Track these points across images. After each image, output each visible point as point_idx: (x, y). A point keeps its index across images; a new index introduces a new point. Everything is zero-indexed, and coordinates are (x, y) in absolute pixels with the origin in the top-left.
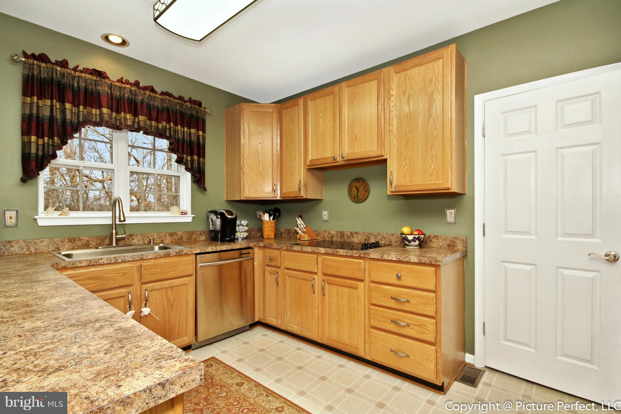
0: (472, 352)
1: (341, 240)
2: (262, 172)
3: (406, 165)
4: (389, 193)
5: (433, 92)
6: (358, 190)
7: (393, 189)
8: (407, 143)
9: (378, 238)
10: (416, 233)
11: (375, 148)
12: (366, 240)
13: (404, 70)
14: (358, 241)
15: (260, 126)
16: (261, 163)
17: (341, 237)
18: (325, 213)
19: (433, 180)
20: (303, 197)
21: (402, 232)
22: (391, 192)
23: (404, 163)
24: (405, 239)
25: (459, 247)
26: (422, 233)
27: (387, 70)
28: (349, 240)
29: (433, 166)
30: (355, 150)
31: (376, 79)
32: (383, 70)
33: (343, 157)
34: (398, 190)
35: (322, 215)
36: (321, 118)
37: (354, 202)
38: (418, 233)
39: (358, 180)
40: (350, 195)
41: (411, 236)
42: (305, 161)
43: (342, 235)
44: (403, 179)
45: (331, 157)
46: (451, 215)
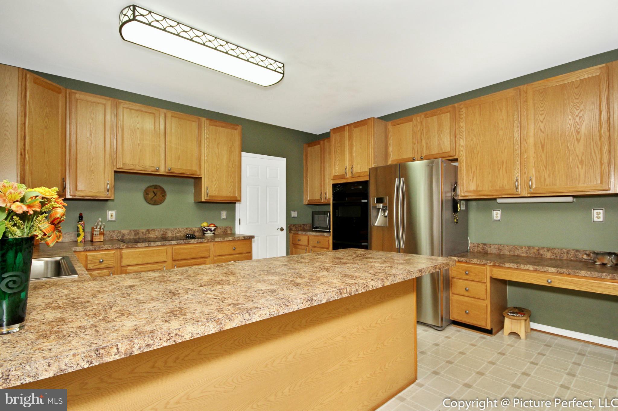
1: (135, 238)
2: (48, 164)
3: (216, 184)
4: (203, 200)
5: (231, 146)
7: (208, 198)
8: (217, 170)
9: (174, 232)
12: (163, 235)
14: (155, 236)
15: (47, 106)
16: (46, 152)
17: (135, 235)
18: (111, 213)
19: (232, 195)
20: (110, 197)
21: (202, 226)
22: (206, 200)
23: (215, 183)
24: (203, 231)
25: (229, 232)
26: (215, 226)
27: (203, 119)
28: (144, 237)
29: (231, 187)
30: (178, 167)
31: (196, 122)
32: (200, 117)
33: (169, 170)
34: (211, 198)
35: (106, 215)
36: (138, 129)
37: (150, 204)
38: (213, 226)
39: (156, 187)
40: (146, 199)
41: (208, 228)
42: (113, 163)
43: (137, 233)
44: (214, 192)
45: (152, 166)
46: (223, 215)
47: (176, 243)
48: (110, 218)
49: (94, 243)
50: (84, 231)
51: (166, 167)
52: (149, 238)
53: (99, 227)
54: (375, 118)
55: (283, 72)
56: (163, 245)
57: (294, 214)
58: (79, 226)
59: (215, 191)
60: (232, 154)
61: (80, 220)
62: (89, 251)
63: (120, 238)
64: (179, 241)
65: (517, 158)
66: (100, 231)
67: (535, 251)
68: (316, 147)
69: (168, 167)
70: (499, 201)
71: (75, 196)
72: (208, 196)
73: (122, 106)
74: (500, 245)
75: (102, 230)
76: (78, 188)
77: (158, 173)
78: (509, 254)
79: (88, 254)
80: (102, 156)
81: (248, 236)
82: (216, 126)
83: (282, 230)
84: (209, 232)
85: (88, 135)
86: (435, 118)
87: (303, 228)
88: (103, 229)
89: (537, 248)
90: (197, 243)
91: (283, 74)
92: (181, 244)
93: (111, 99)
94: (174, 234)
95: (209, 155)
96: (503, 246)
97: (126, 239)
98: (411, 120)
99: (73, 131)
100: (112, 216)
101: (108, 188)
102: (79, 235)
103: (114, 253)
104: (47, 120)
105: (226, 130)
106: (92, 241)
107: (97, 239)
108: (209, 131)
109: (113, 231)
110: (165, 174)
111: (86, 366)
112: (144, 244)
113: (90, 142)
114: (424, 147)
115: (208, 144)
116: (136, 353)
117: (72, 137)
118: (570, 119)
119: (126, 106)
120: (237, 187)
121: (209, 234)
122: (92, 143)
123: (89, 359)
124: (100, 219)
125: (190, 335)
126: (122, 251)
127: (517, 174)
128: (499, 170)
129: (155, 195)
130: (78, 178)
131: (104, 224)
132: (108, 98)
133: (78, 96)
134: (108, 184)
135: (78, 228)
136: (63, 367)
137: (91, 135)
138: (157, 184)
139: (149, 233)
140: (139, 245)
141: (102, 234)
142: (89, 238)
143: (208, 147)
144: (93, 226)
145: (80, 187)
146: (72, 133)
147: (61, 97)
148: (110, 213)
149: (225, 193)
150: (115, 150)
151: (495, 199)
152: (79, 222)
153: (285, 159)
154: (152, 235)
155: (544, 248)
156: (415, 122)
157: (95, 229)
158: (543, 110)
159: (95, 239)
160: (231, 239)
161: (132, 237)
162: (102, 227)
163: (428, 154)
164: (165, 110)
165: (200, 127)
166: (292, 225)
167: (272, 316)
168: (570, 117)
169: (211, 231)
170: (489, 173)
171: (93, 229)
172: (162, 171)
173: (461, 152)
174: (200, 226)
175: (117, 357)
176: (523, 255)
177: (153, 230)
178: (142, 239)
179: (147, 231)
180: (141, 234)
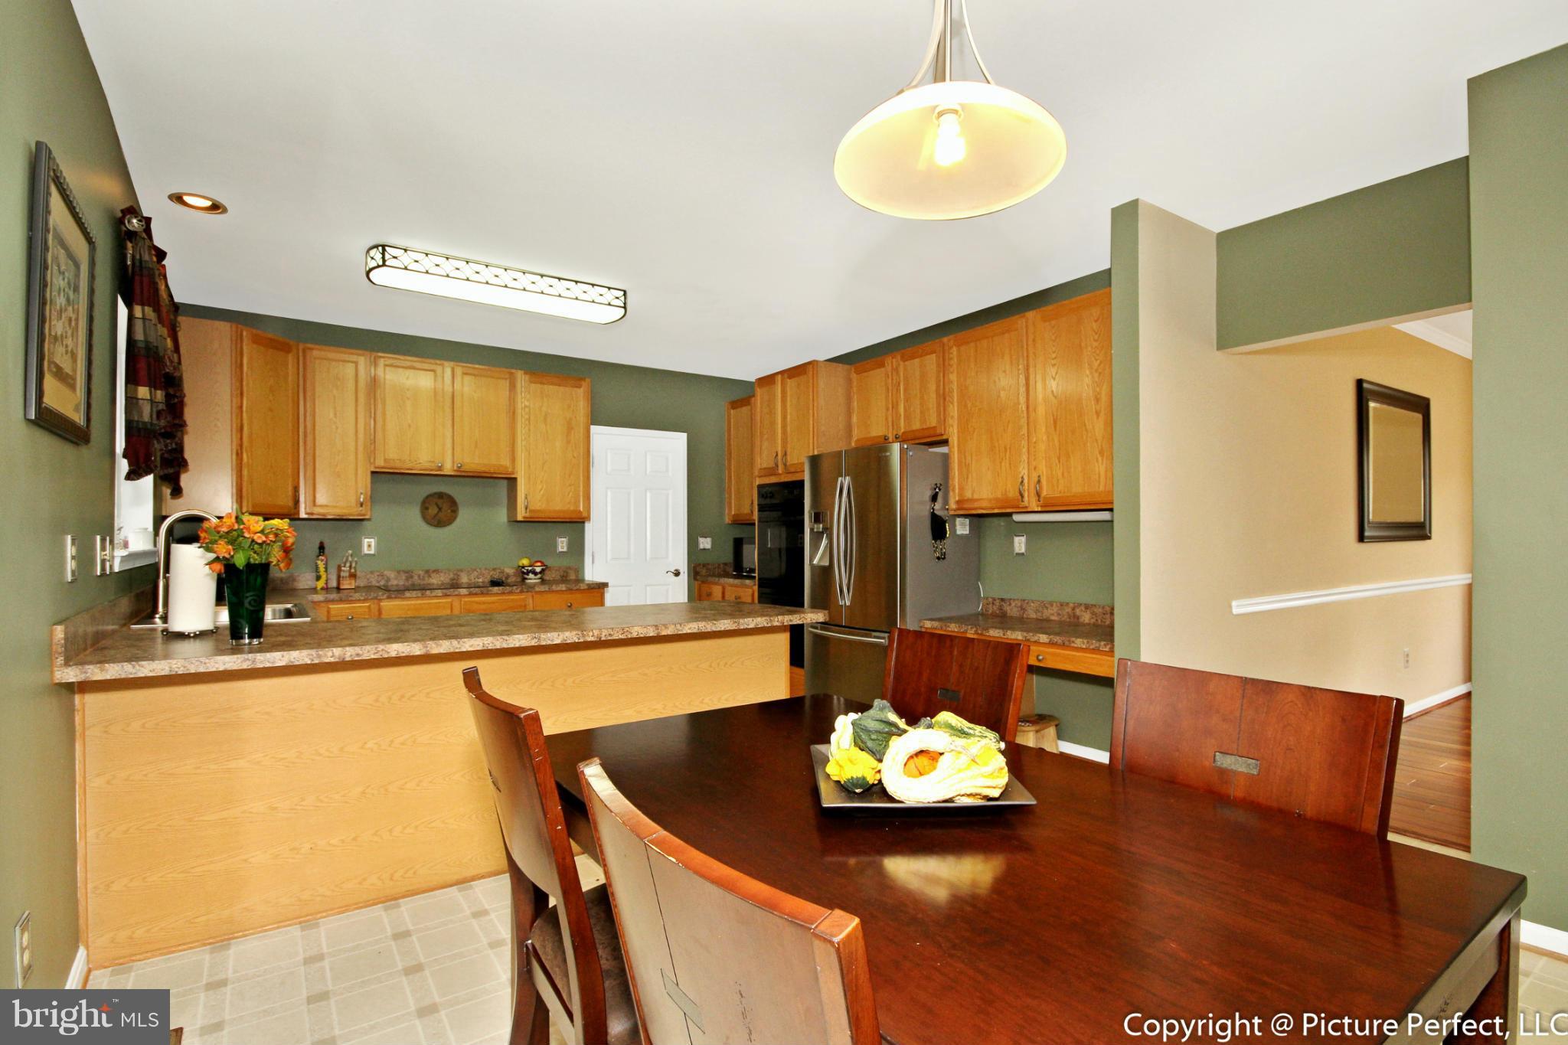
1: (407, 584)
2: (273, 465)
3: (542, 489)
4: (520, 518)
5: (571, 419)
7: (528, 514)
8: (544, 464)
9: (474, 575)
12: (453, 579)
14: (440, 581)
15: (271, 376)
17: (407, 579)
18: (368, 542)
19: (572, 508)
20: (364, 515)
21: (521, 565)
22: (524, 517)
23: (540, 487)
24: (523, 573)
25: (572, 577)
26: (543, 564)
27: (520, 375)
28: (420, 582)
29: (571, 494)
30: (474, 462)
31: (506, 379)
32: (513, 371)
33: (459, 467)
34: (533, 515)
35: (360, 545)
36: (408, 399)
37: (431, 525)
38: (539, 564)
39: (440, 495)
40: (424, 517)
41: (530, 568)
42: (370, 458)
43: (409, 574)
44: (539, 504)
45: (430, 462)
46: (562, 545)
47: (467, 593)
48: (366, 551)
49: (341, 591)
50: (326, 571)
51: (453, 462)
52: (429, 584)
53: (348, 565)
54: (820, 361)
55: (623, 305)
56: (446, 595)
57: (705, 543)
58: (319, 562)
59: (540, 500)
60: (573, 432)
61: (320, 552)
62: (333, 601)
63: (382, 583)
64: (472, 589)
65: (1023, 442)
66: (350, 571)
67: (1069, 610)
68: (744, 408)
69: (459, 459)
70: (1017, 518)
71: (312, 514)
72: (528, 510)
73: (382, 362)
74: (1024, 600)
75: (353, 570)
76: (317, 501)
77: (442, 473)
78: (1035, 617)
79: (331, 606)
80: (352, 449)
81: (597, 584)
82: (541, 383)
83: (677, 574)
84: (531, 576)
85: (332, 415)
86: (917, 361)
87: (724, 571)
88: (355, 568)
89: (1071, 605)
90: (503, 593)
91: (625, 308)
92: (476, 594)
93: (368, 353)
94: (472, 578)
95: (529, 437)
96: (1027, 603)
97: (392, 585)
98: (882, 365)
99: (309, 410)
100: (369, 546)
101: (362, 500)
102: (318, 578)
103: (369, 607)
104: (271, 398)
105: (562, 389)
106: (338, 589)
107: (345, 585)
108: (529, 393)
109: (372, 572)
110: (452, 474)
111: (309, 662)
112: (414, 594)
113: (334, 427)
114: (900, 416)
115: (527, 417)
116: (347, 659)
117: (308, 418)
118: (1088, 376)
119: (389, 362)
120: (581, 494)
121: (532, 579)
122: (337, 428)
123: (311, 657)
124: (350, 552)
125: (396, 652)
126: (382, 604)
127: (1023, 471)
128: (1001, 463)
129: (440, 509)
130: (317, 486)
131: (356, 559)
132: (360, 352)
133: (315, 353)
134: (361, 493)
135: (317, 565)
136: (293, 660)
137: (335, 414)
138: (442, 491)
139: (430, 576)
140: (408, 594)
141: (353, 576)
142: (334, 584)
143: (527, 422)
144: (339, 563)
145: (321, 499)
146: (308, 414)
147: (290, 358)
148: (366, 541)
149: (559, 504)
150: (372, 437)
151: (1010, 515)
152: (318, 556)
153: (685, 435)
154: (435, 580)
155: (1081, 604)
156: (889, 368)
157: (343, 568)
158: (1055, 358)
159: (343, 584)
160: (564, 589)
161: (401, 583)
162: (354, 565)
163: (908, 429)
164: (452, 363)
165: (513, 387)
166: (700, 564)
167: (485, 648)
168: (1088, 372)
169: (535, 574)
170: (988, 469)
171: (339, 567)
172: (448, 469)
173: (951, 429)
174: (516, 565)
175: (332, 660)
176: (1053, 618)
177: (436, 571)
178: (415, 586)
179: (427, 572)
180: (416, 577)
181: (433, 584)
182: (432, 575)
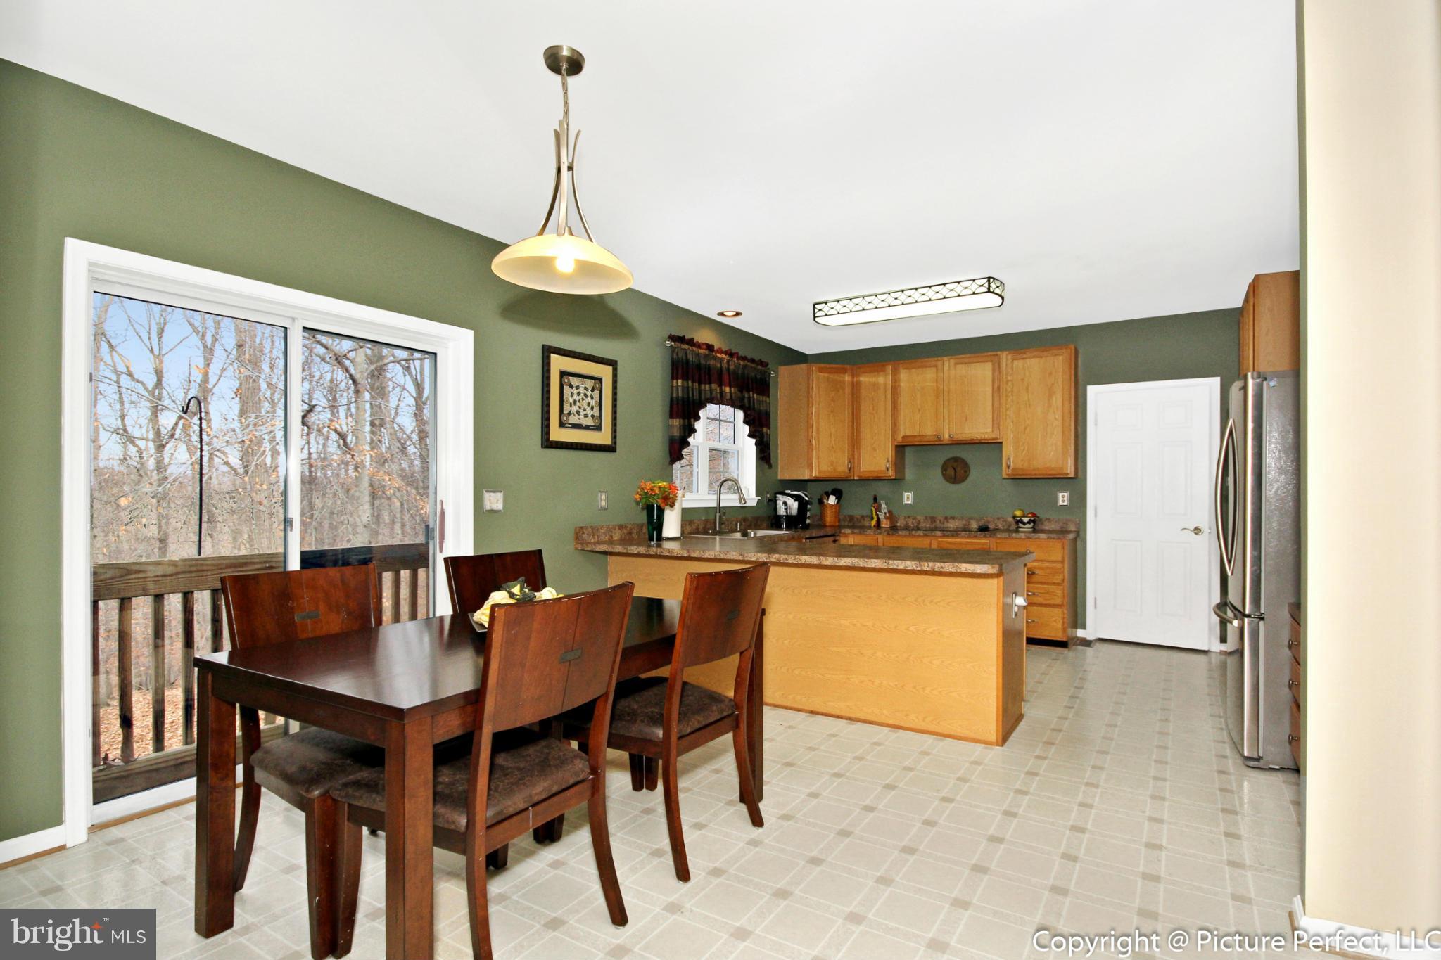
0: (1084, 627)
1: (932, 526)
2: (834, 446)
3: (1024, 450)
4: (1005, 476)
5: (1053, 384)
6: (955, 471)
7: (1010, 472)
8: (1025, 428)
9: (980, 522)
10: (1030, 515)
11: (989, 430)
12: (965, 525)
13: (1023, 359)
15: (832, 391)
16: (833, 436)
18: (907, 495)
19: (1053, 466)
21: (1014, 515)
22: (1008, 475)
23: (1022, 448)
24: (1016, 522)
25: (1072, 528)
27: (1004, 355)
28: (942, 526)
29: (1052, 453)
31: (992, 361)
32: (998, 353)
33: (952, 438)
34: (1017, 473)
35: (902, 497)
36: (918, 391)
37: (949, 482)
39: (956, 459)
40: (944, 475)
42: (893, 437)
43: (933, 519)
44: (1022, 463)
45: (933, 435)
46: (1063, 498)
48: (905, 501)
51: (949, 434)
58: (873, 508)
59: (1022, 461)
60: (1054, 397)
61: (874, 500)
71: (861, 476)
72: (1008, 469)
73: (901, 367)
76: (861, 468)
83: (1197, 530)
97: (922, 526)
100: (908, 498)
101: (889, 463)
102: (872, 518)
108: (1012, 369)
109: (909, 518)
115: (1010, 389)
119: (906, 366)
120: (1061, 452)
121: (1023, 528)
130: (861, 458)
135: (872, 510)
138: (958, 455)
139: (948, 522)
141: (890, 518)
143: (1010, 394)
145: (863, 467)
149: (1042, 463)
152: (873, 503)
153: (1216, 380)
159: (882, 524)
161: (928, 526)
165: (997, 366)
172: (946, 440)
177: (953, 518)
178: (934, 526)
179: (946, 518)
180: (938, 522)
181: (950, 528)
182: (950, 521)
